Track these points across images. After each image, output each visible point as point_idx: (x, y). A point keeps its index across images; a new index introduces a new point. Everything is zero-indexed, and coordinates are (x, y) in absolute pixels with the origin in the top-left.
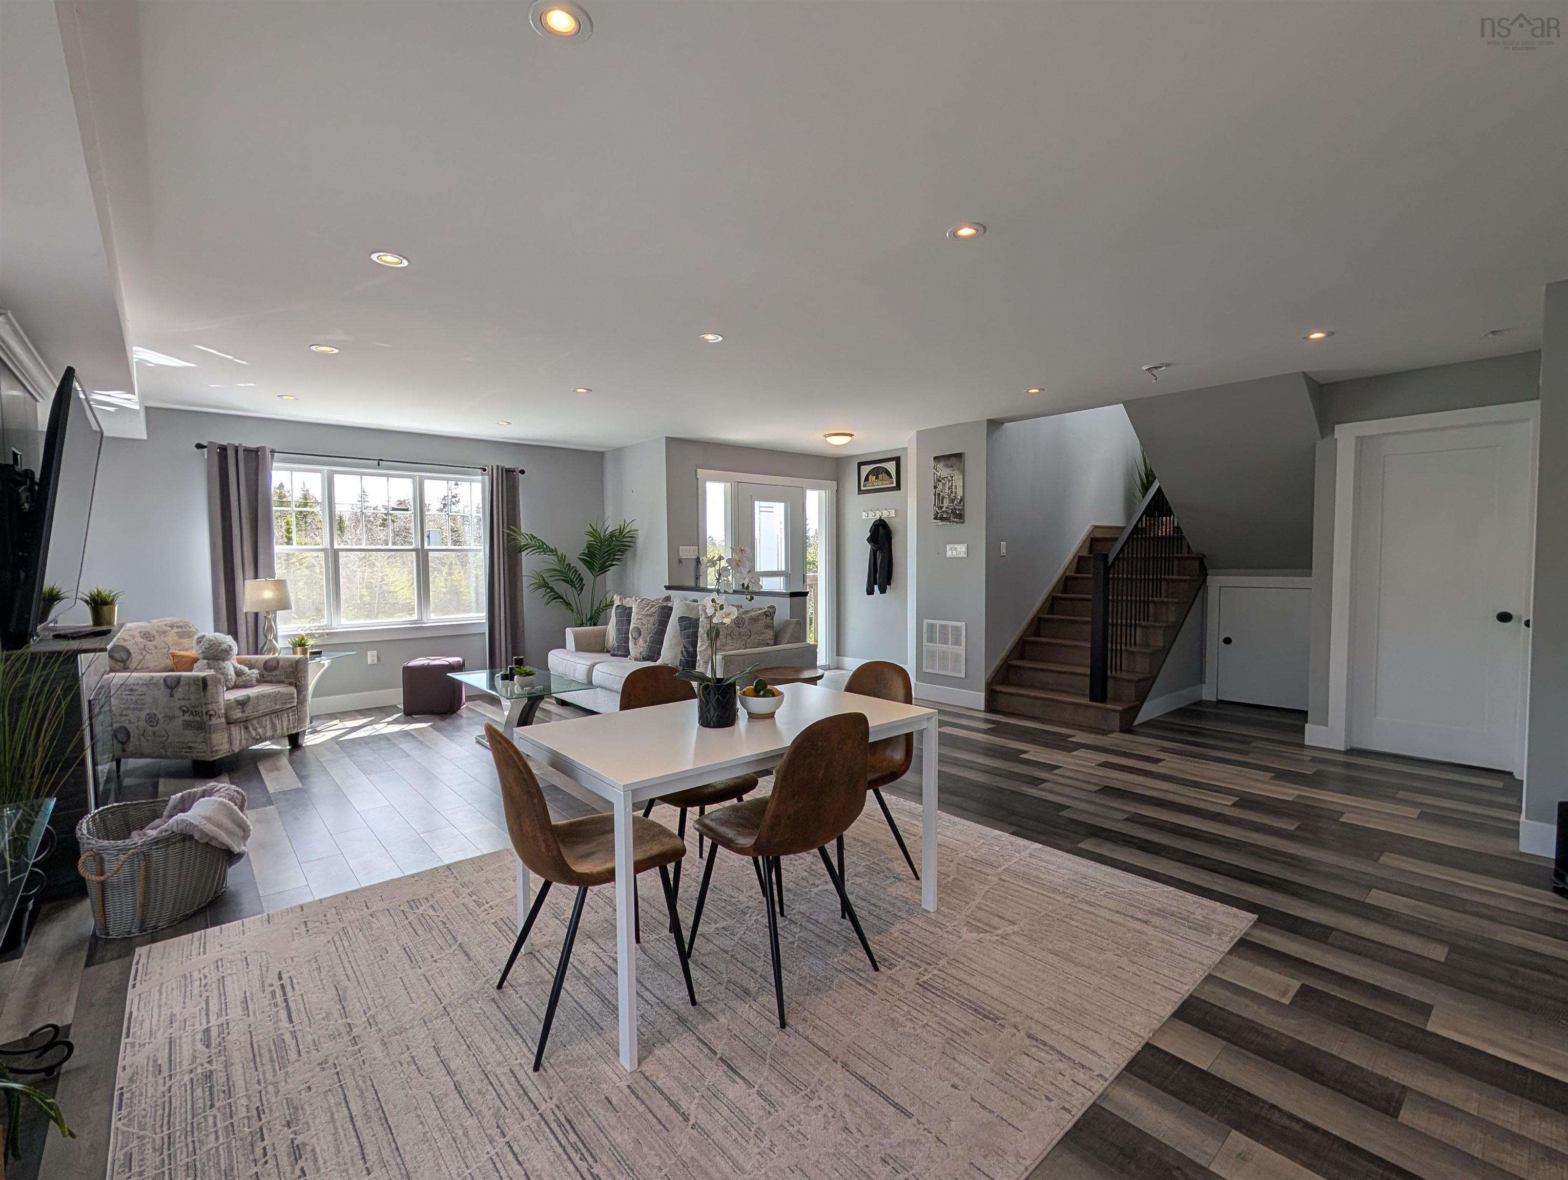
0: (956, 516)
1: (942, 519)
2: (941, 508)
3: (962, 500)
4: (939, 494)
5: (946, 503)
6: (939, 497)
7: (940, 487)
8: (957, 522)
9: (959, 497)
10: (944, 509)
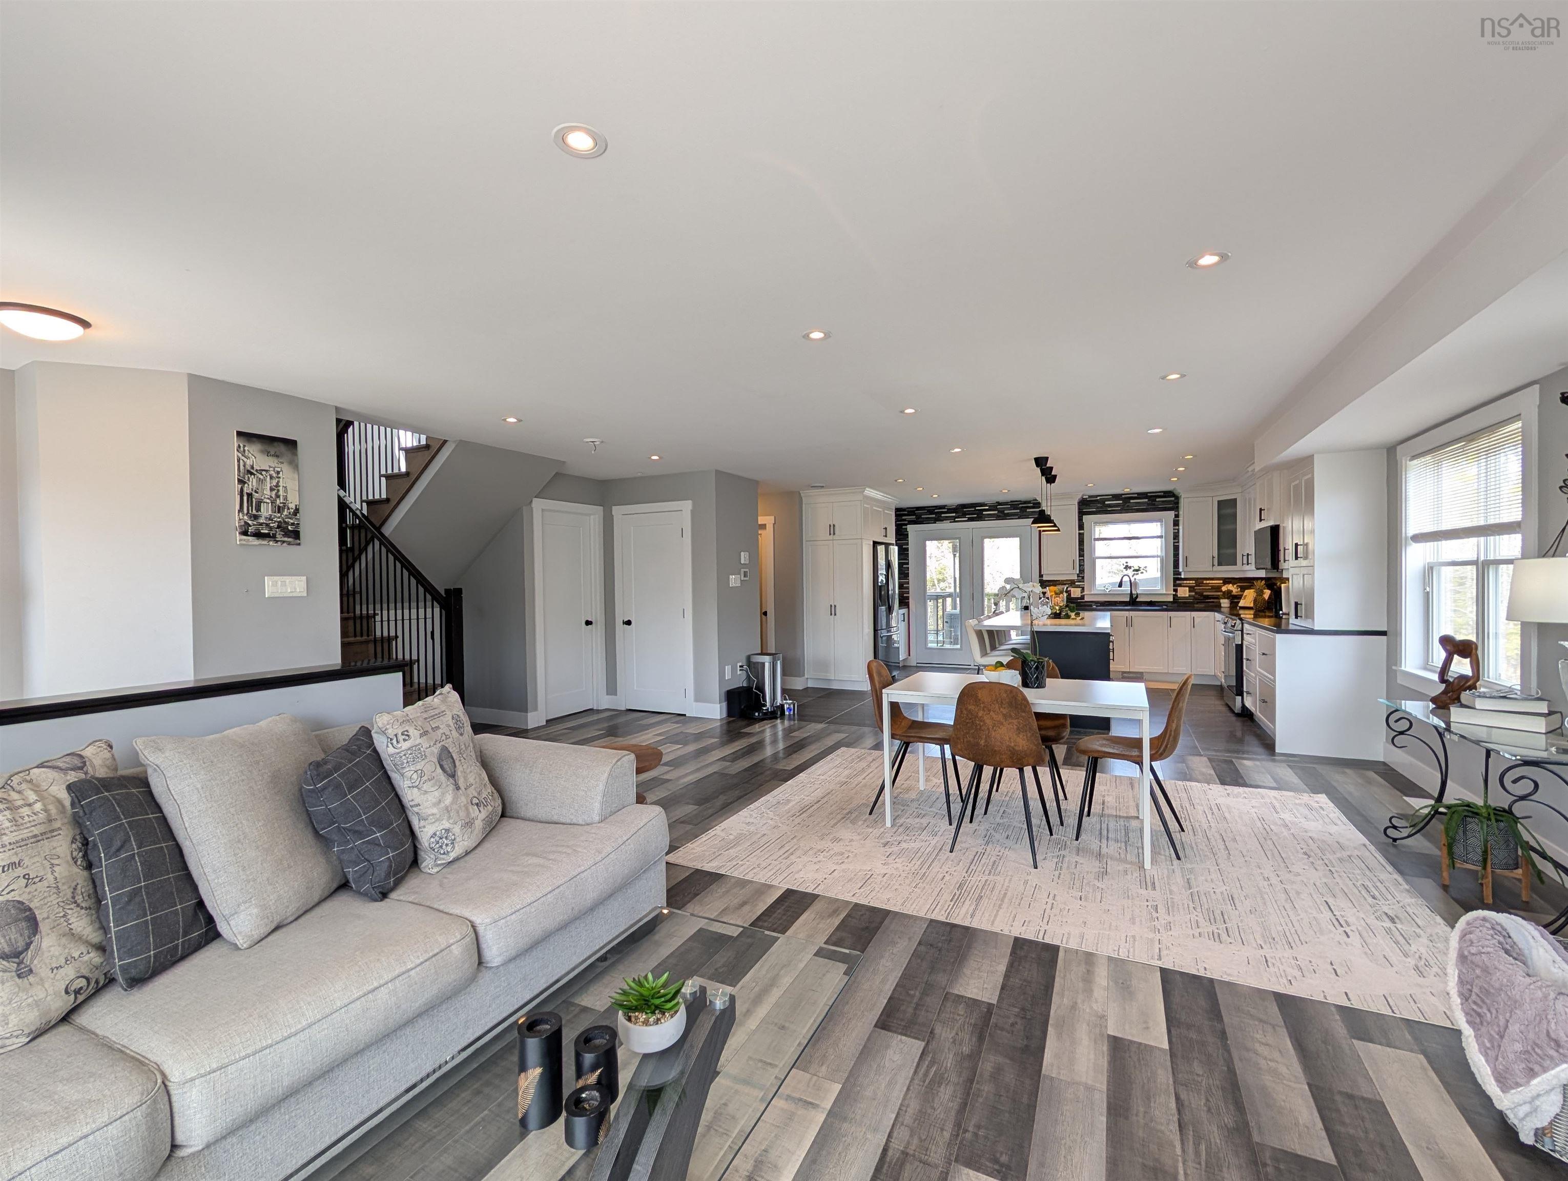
0: (287, 533)
1: (258, 535)
2: (256, 517)
3: (297, 511)
4: (250, 495)
5: (266, 511)
6: (249, 500)
7: (253, 482)
8: (289, 544)
9: (292, 506)
10: (262, 520)
